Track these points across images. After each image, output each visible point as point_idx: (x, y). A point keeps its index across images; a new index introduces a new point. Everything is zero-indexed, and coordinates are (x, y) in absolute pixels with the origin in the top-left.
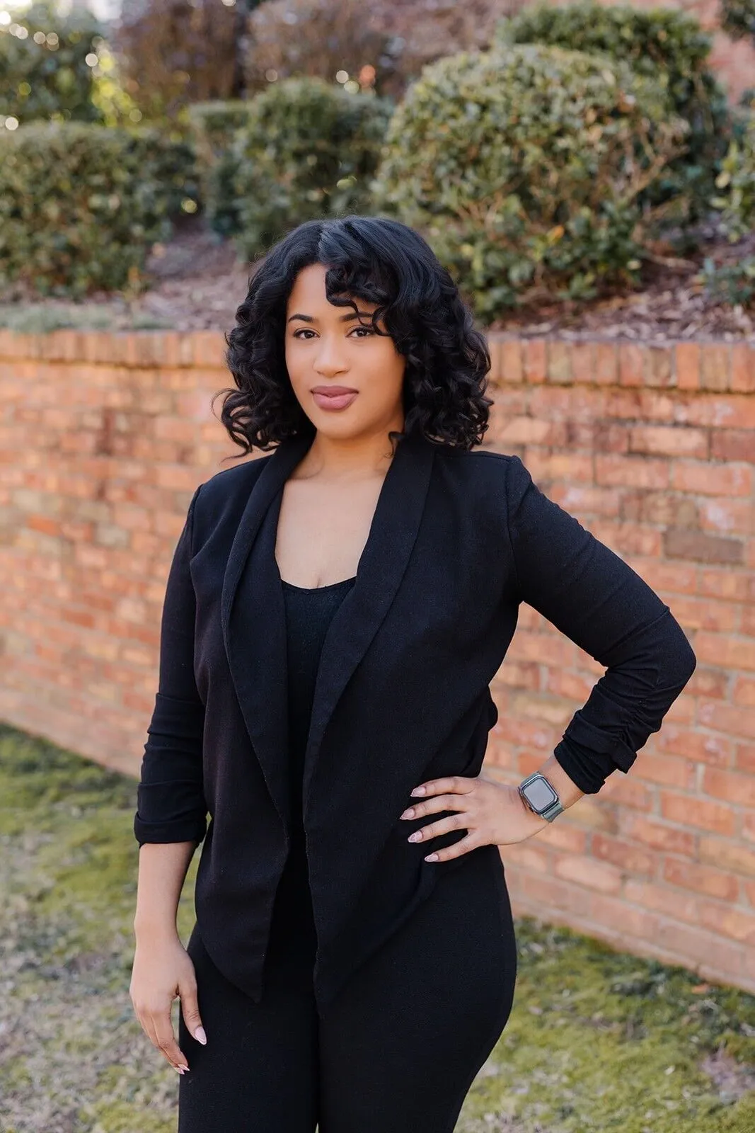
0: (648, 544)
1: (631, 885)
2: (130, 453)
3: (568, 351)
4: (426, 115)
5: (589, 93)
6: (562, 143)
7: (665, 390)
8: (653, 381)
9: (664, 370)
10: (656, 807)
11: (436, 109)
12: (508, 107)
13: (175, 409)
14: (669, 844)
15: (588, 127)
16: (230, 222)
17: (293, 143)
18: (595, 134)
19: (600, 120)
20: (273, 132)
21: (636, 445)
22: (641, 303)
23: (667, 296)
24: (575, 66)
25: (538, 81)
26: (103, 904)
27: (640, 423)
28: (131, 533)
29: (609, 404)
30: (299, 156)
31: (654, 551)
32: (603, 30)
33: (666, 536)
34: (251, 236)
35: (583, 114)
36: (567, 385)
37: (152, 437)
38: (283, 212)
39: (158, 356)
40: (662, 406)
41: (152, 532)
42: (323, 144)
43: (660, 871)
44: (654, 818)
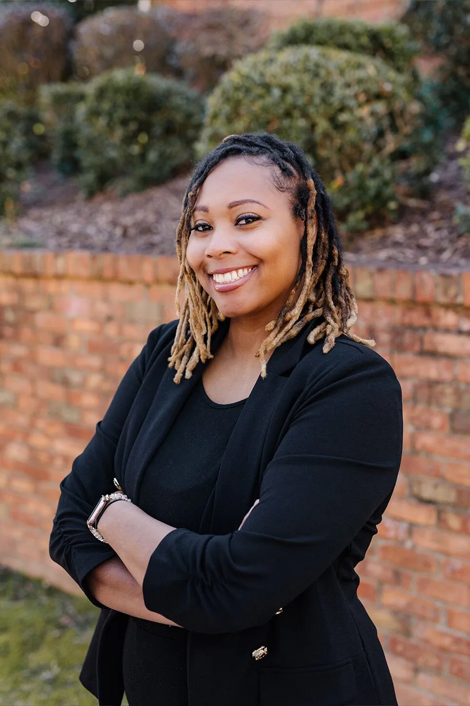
0: (437, 421)
1: (422, 677)
2: (16, 338)
3: (371, 275)
4: (241, 95)
5: (360, 81)
6: (344, 117)
7: (452, 307)
8: (442, 299)
9: (452, 291)
10: (443, 619)
11: (248, 91)
12: (302, 90)
13: (51, 307)
14: (454, 648)
15: (360, 105)
16: (72, 167)
17: (121, 113)
18: (364, 112)
19: (368, 101)
20: (106, 106)
21: (427, 346)
22: (398, 233)
23: (415, 229)
24: (348, 62)
25: (323, 73)
26: (7, 688)
27: (430, 331)
28: (17, 396)
29: (404, 315)
30: (124, 122)
31: (442, 428)
32: (348, 38)
33: (452, 417)
34: (89, 177)
35: (356, 96)
36: (369, 300)
37: (33, 327)
38: (112, 161)
39: (38, 269)
40: (449, 319)
41: (34, 395)
42: (142, 115)
43: (446, 667)
44: (441, 627)
